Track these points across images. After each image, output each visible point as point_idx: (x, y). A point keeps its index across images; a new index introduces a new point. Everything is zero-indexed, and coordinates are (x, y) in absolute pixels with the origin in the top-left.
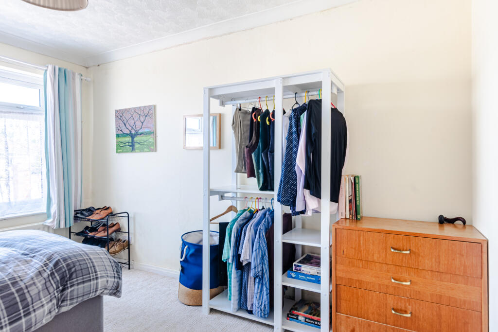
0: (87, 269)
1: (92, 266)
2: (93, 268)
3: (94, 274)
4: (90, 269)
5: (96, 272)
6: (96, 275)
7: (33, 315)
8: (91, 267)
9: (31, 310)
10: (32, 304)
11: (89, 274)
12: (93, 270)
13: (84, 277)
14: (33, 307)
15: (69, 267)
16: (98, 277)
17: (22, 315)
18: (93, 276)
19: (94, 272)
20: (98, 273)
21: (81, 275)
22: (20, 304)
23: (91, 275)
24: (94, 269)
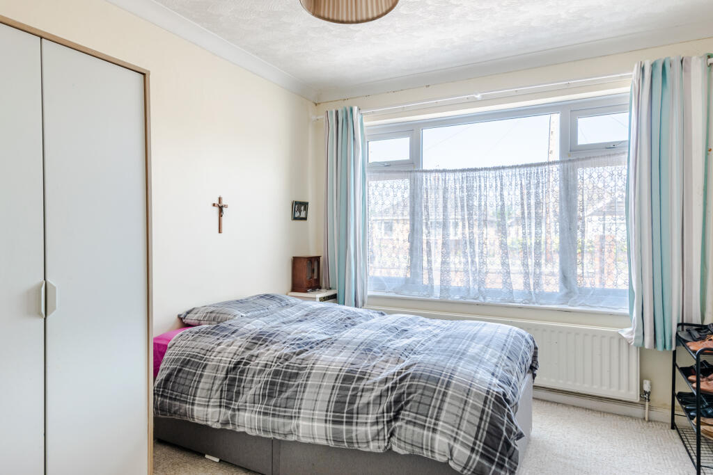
0: (427, 407)
1: (438, 406)
2: (436, 410)
3: (433, 421)
4: (431, 408)
5: (437, 419)
6: (435, 424)
7: (354, 428)
8: (434, 407)
9: (355, 420)
10: (358, 414)
11: (427, 417)
12: (435, 414)
13: (418, 416)
14: (357, 418)
15: (409, 390)
16: (436, 430)
17: (345, 420)
18: (430, 423)
19: (434, 417)
20: (441, 423)
21: (415, 411)
22: (347, 405)
23: (428, 419)
24: (438, 413)
